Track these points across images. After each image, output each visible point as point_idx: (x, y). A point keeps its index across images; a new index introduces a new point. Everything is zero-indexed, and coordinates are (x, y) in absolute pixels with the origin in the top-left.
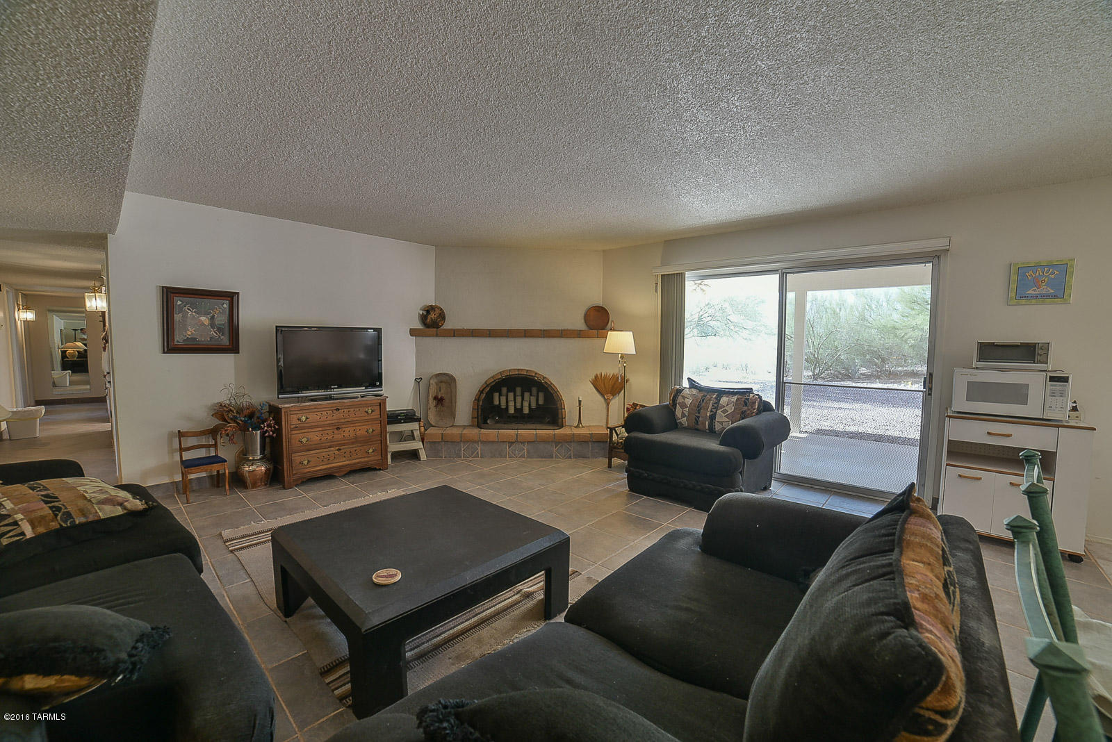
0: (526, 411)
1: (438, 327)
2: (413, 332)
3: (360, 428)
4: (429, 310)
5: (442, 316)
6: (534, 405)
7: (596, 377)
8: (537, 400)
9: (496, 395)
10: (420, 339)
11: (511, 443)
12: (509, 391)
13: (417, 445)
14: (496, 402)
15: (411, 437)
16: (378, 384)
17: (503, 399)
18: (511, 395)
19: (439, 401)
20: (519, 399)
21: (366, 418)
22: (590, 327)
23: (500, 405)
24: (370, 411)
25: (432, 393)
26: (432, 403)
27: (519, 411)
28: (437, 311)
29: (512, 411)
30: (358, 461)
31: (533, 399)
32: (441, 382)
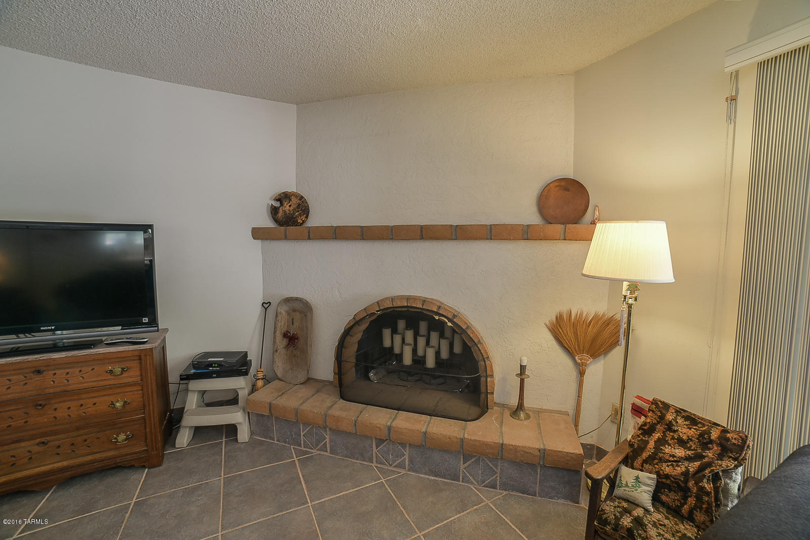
0: (430, 363)
1: (295, 223)
2: (258, 234)
3: (95, 400)
4: (283, 198)
5: (304, 208)
6: (444, 355)
7: (559, 318)
8: (451, 346)
9: (387, 333)
10: (267, 243)
11: (380, 442)
12: (408, 327)
13: (235, 416)
14: (387, 343)
15: (233, 401)
16: (145, 320)
17: (398, 339)
18: (409, 335)
19: (291, 339)
20: (421, 341)
21: (112, 382)
22: (548, 219)
23: (392, 348)
24: (118, 370)
25: (282, 326)
26: (281, 343)
27: (419, 361)
28: (294, 201)
29: (407, 360)
30: (90, 458)
31: (444, 345)
32: (294, 311)
